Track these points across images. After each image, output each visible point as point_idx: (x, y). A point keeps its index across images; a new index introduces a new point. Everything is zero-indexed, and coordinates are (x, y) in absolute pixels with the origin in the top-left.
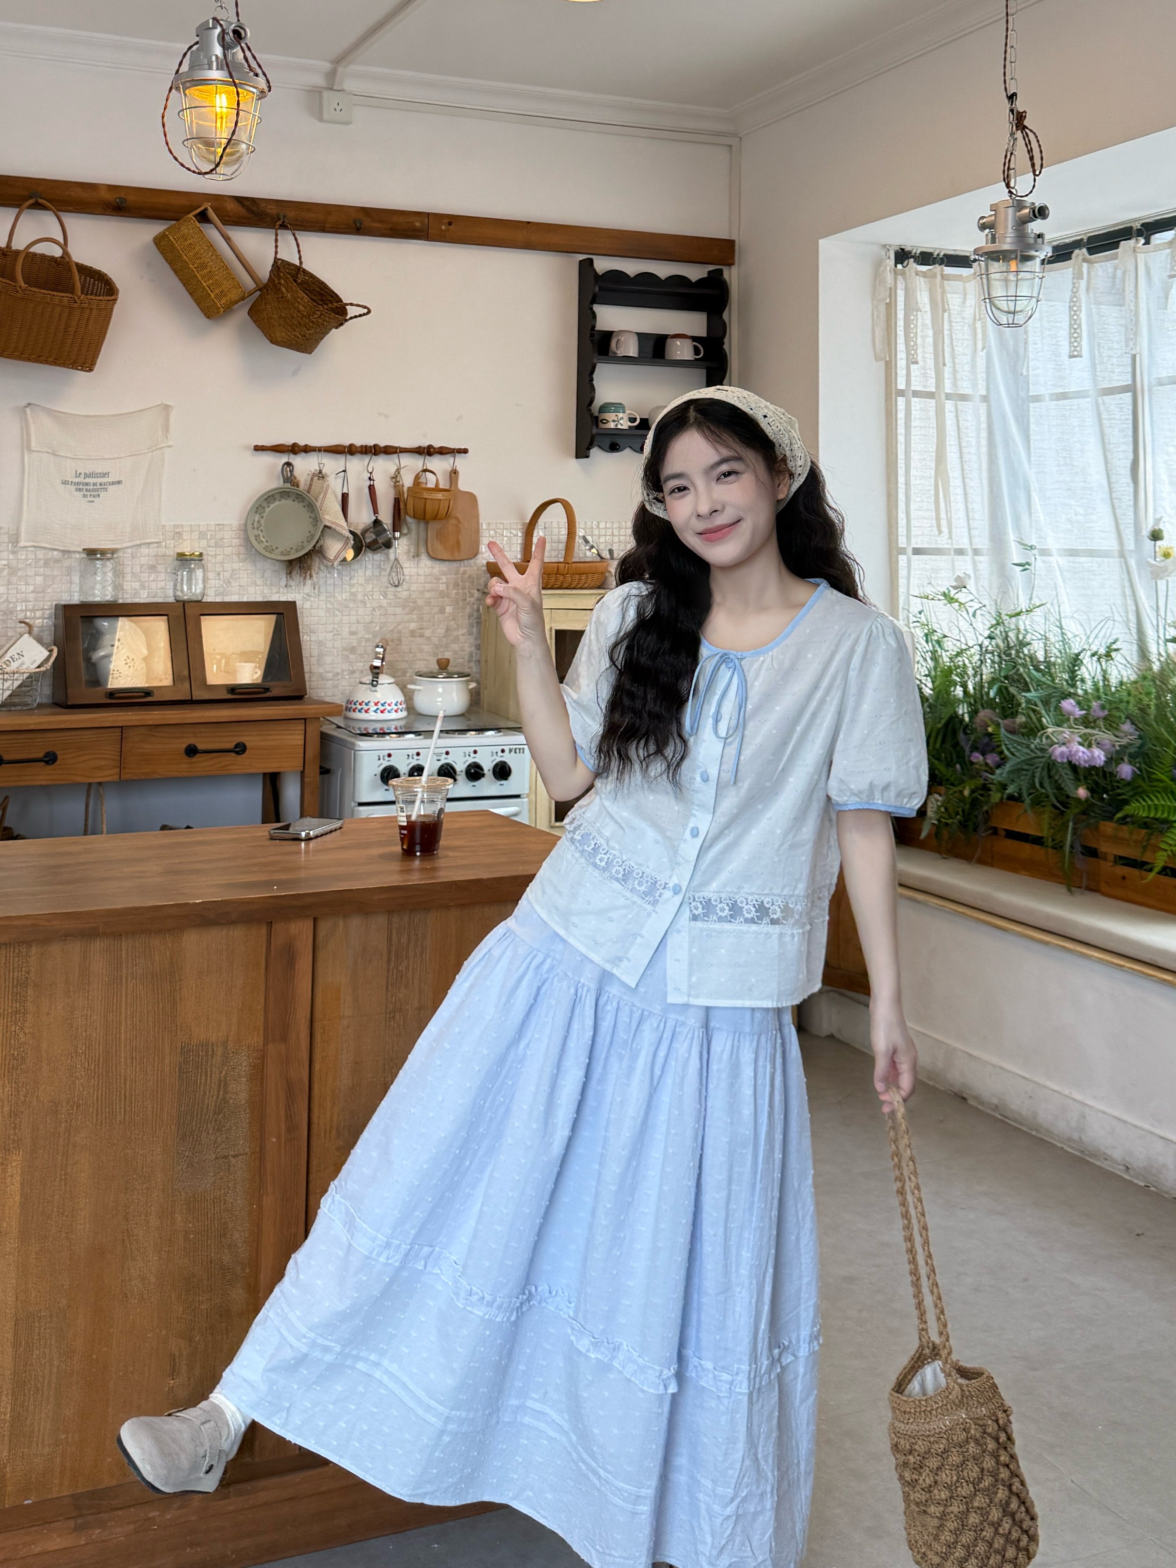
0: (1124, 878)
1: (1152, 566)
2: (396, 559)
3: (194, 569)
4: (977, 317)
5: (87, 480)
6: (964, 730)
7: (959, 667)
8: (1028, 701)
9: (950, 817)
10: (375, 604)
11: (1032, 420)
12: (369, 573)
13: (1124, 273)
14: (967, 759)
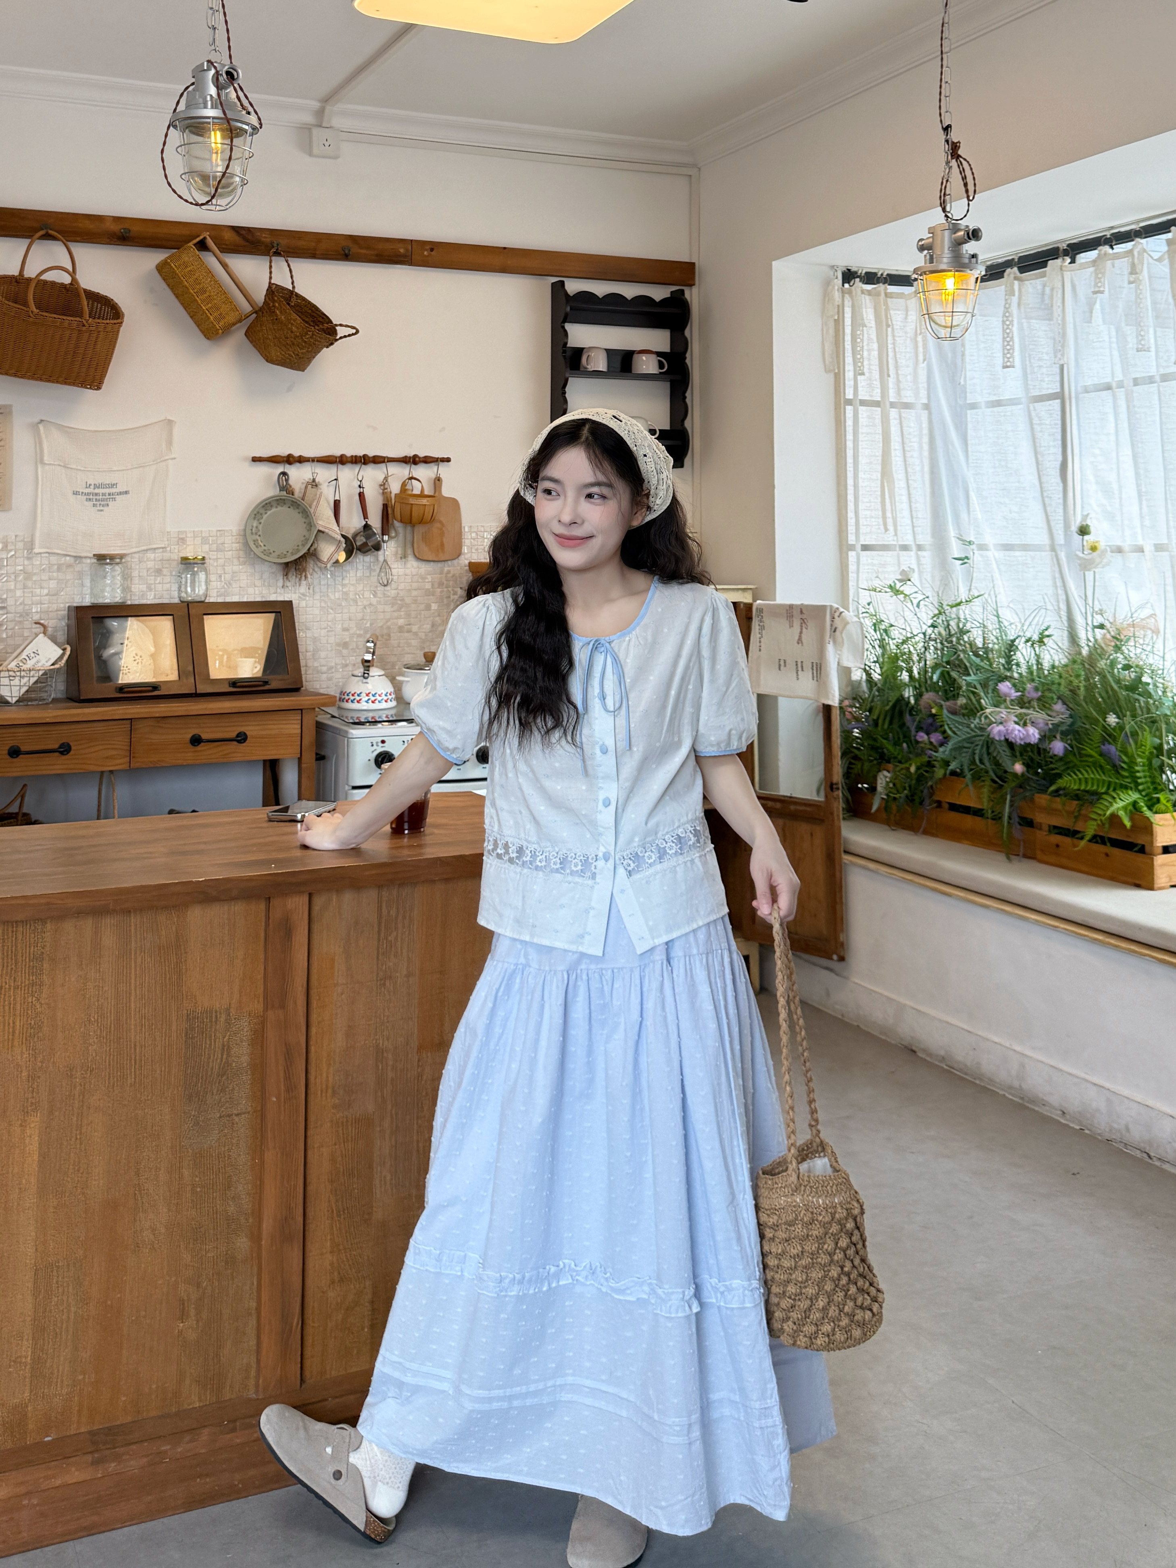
0: (1058, 846)
1: (1080, 558)
2: (385, 561)
3: (197, 572)
4: (919, 332)
5: (97, 491)
6: (910, 711)
7: (905, 654)
8: (969, 684)
9: (898, 792)
10: (366, 603)
11: (970, 426)
12: (359, 574)
13: (1052, 289)
14: (913, 738)
